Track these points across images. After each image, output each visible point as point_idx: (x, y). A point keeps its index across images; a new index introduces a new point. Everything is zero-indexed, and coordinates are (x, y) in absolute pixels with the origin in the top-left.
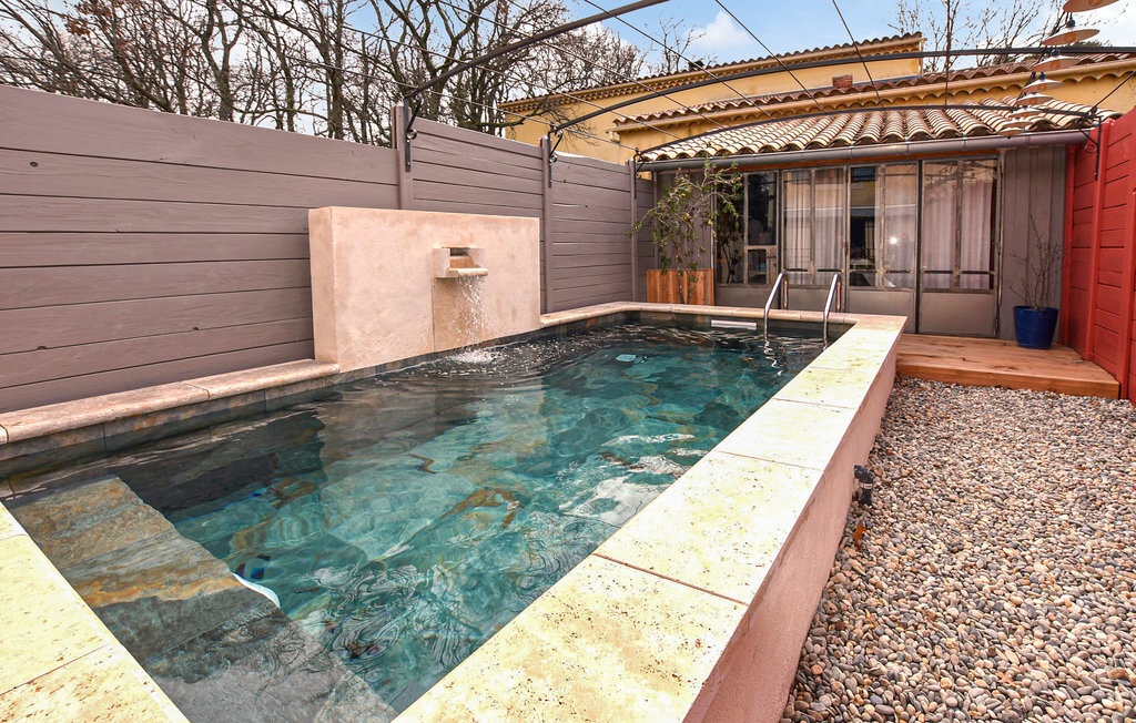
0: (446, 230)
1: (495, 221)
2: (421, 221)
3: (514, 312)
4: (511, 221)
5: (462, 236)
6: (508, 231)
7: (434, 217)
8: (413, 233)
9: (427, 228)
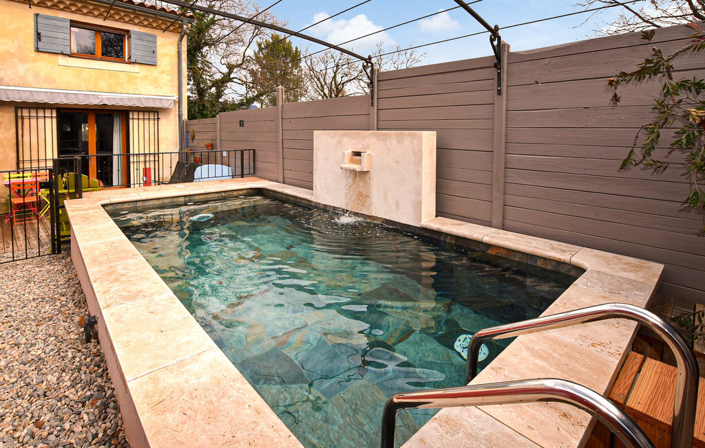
0: (355, 141)
1: (383, 134)
2: (343, 135)
3: (397, 204)
4: (396, 135)
5: (363, 145)
6: (394, 142)
7: (349, 134)
8: (339, 142)
9: (346, 140)
